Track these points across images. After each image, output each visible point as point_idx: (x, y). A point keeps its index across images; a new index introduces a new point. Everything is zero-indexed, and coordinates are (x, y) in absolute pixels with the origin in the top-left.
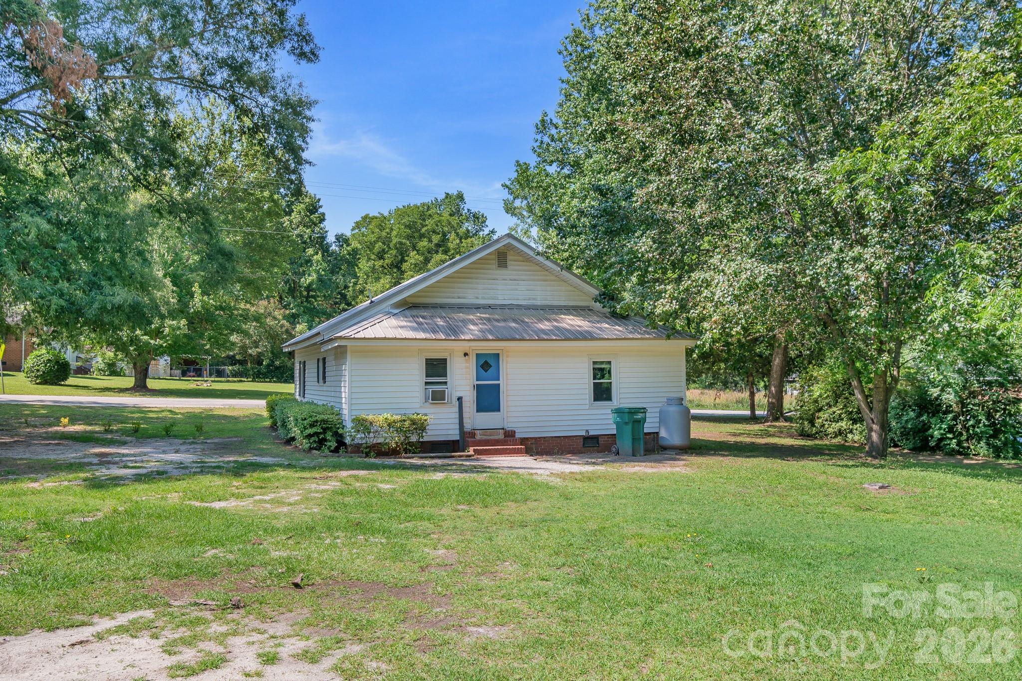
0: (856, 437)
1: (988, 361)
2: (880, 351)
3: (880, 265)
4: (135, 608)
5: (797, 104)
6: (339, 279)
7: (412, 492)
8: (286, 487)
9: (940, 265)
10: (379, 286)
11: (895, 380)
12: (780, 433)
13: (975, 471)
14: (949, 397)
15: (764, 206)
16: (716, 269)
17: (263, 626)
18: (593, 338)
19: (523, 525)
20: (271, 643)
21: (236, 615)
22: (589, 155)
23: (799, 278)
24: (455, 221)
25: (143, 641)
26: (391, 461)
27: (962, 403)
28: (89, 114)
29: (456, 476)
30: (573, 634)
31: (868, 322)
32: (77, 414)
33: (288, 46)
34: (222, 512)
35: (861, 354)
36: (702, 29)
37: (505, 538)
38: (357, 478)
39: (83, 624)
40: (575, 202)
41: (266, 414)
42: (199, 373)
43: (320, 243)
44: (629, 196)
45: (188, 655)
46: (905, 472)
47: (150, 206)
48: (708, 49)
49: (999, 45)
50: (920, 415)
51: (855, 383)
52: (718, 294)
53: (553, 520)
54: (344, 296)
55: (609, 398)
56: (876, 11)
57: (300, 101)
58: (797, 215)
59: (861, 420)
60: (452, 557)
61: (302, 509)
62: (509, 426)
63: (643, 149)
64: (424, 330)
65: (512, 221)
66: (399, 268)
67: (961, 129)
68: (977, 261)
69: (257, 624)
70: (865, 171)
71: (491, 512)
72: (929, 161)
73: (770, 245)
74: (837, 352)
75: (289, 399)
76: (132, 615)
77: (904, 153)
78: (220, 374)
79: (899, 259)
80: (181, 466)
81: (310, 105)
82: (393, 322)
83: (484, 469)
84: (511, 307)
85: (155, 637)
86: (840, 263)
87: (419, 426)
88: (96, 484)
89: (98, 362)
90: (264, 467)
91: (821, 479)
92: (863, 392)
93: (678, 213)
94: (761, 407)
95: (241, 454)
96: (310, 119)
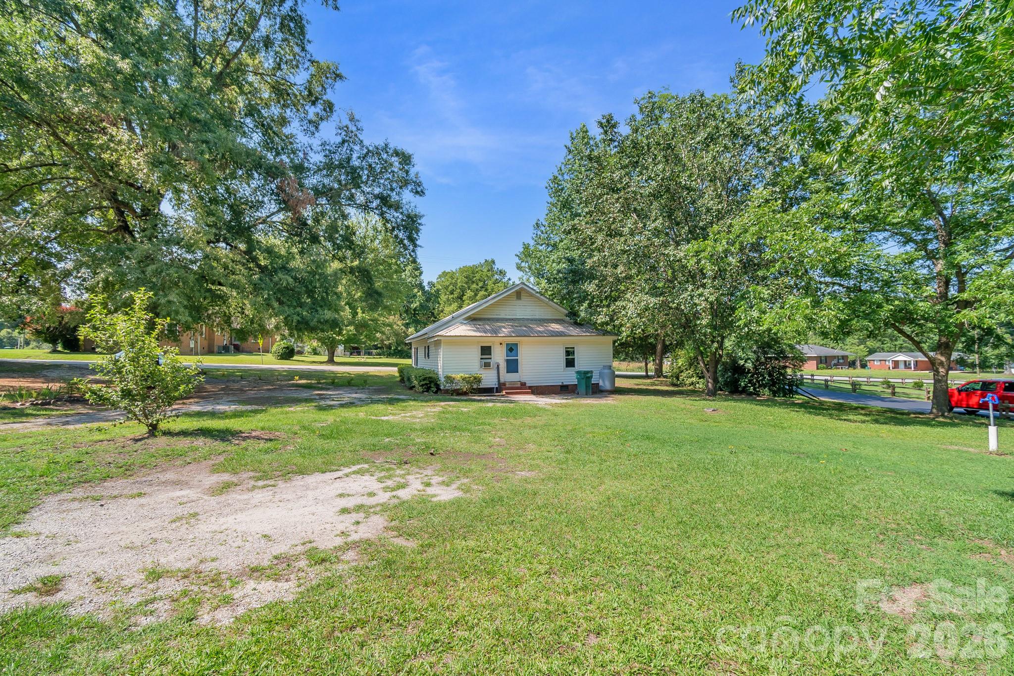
0: (700, 386)
1: (770, 347)
2: (713, 342)
3: (712, 298)
4: (359, 463)
5: (669, 217)
6: (430, 305)
7: (479, 412)
8: (416, 410)
9: (743, 297)
10: (451, 308)
11: (721, 356)
12: (661, 384)
13: (761, 403)
14: (749, 365)
15: (653, 268)
16: (629, 300)
17: (421, 471)
18: (566, 336)
19: (535, 427)
20: (426, 478)
21: (406, 466)
22: (561, 241)
23: (671, 305)
24: (490, 274)
25: (367, 477)
26: (465, 398)
27: (755, 368)
28: (309, 222)
29: (499, 405)
30: (566, 475)
31: (706, 326)
32: (303, 375)
33: (410, 188)
34: (388, 421)
35: (703, 343)
36: (621, 178)
37: (527, 433)
38: (450, 406)
39: (337, 470)
40: (554, 265)
41: (397, 374)
42: (359, 354)
43: (421, 286)
44: (583, 263)
45: (389, 483)
46: (726, 403)
47: (341, 269)
48: (624, 188)
49: (774, 185)
50: (734, 374)
51: (700, 358)
52: (630, 313)
53: (550, 425)
54: (433, 314)
55: (574, 366)
56: (710, 168)
57: (416, 215)
58: (670, 272)
59: (703, 377)
60: (503, 442)
61: (425, 420)
62: (523, 380)
63: (591, 239)
64: (480, 332)
65: (521, 274)
66: (461, 299)
67: (753, 229)
68: (762, 295)
69: (417, 470)
70: (704, 251)
71: (519, 422)
72: (737, 245)
73: (655, 288)
74: (690, 342)
75: (410, 367)
76: (359, 467)
77: (724, 242)
78: (370, 354)
79: (722, 295)
80: (360, 400)
81: (421, 217)
82: (464, 327)
83: (511, 402)
84: (523, 319)
85: (372, 475)
86: (692, 297)
87: (478, 380)
88: (321, 408)
89: (307, 349)
90: (403, 400)
91: (683, 406)
92: (704, 362)
93: (608, 271)
94: (651, 371)
95: (389, 394)
96: (420, 224)
